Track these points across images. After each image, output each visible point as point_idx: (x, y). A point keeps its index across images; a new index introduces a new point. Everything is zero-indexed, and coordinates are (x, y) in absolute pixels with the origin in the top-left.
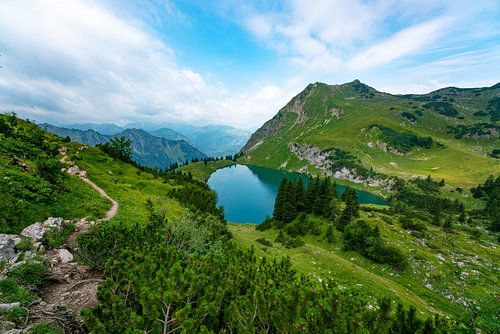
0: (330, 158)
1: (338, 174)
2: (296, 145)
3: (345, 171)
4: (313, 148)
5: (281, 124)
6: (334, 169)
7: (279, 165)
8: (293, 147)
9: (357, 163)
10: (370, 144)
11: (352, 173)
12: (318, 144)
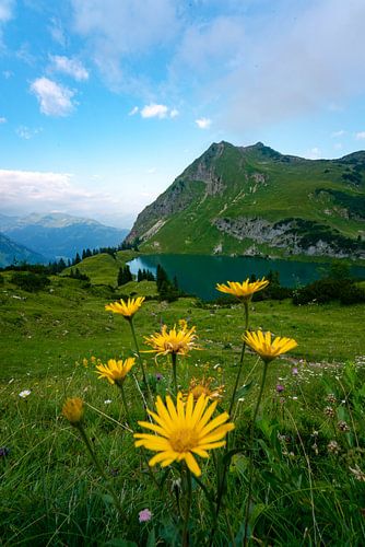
0: (293, 231)
1: (311, 251)
2: (227, 221)
3: (321, 245)
4: (258, 221)
5: (186, 197)
6: (304, 244)
7: (212, 249)
8: (223, 224)
9: (334, 233)
10: (327, 212)
11: (332, 246)
12: (264, 216)
